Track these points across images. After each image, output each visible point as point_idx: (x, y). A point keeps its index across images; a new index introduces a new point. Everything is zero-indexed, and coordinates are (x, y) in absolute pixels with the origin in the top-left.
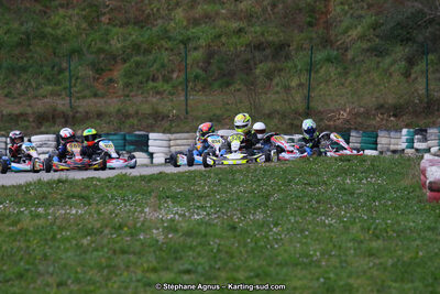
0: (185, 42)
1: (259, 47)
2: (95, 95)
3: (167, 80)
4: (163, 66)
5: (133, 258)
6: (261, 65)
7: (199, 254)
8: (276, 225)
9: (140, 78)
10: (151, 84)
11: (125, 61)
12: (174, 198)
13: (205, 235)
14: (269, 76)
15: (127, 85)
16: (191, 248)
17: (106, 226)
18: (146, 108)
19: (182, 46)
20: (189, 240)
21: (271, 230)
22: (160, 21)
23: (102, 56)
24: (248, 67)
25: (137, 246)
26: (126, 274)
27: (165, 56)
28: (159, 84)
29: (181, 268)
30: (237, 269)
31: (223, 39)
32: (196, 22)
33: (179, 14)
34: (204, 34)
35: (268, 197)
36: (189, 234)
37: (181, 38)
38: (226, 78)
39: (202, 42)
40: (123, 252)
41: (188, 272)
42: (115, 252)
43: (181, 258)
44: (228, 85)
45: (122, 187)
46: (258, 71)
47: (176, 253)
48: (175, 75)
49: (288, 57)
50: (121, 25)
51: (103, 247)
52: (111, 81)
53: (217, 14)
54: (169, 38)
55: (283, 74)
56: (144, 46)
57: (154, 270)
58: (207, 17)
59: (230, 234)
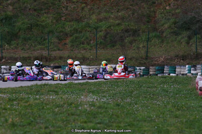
0: (96, 28)
1: (127, 31)
2: (59, 50)
3: (89, 44)
4: (87, 38)
5: (77, 117)
6: (128, 38)
7: (104, 116)
8: (136, 104)
9: (77, 43)
10: (82, 45)
11: (71, 36)
12: (93, 92)
13: (106, 108)
14: (131, 43)
15: (72, 46)
16: (101, 113)
17: (65, 104)
18: (79, 56)
19: (95, 30)
20: (100, 110)
21: (134, 106)
22: (86, 20)
23: (62, 34)
24: (122, 39)
25: (78, 112)
26: (73, 124)
27: (88, 34)
28: (85, 46)
29: (97, 121)
30: (120, 122)
31: (112, 28)
32: (101, 21)
33: (94, 17)
34: (104, 25)
35: (132, 92)
36: (100, 107)
37: (94, 26)
38: (113, 44)
39: (103, 28)
40: (72, 115)
41: (100, 123)
42: (69, 115)
43: (97, 117)
44: (114, 46)
45: (71, 88)
46: (126, 41)
47: (95, 116)
48: (92, 42)
49: (139, 35)
50: (70, 21)
51: (64, 112)
52: (65, 44)
53: (110, 17)
54: (90, 27)
55: (136, 42)
56: (79, 30)
57: (85, 122)
58: (106, 18)
59: (117, 107)
